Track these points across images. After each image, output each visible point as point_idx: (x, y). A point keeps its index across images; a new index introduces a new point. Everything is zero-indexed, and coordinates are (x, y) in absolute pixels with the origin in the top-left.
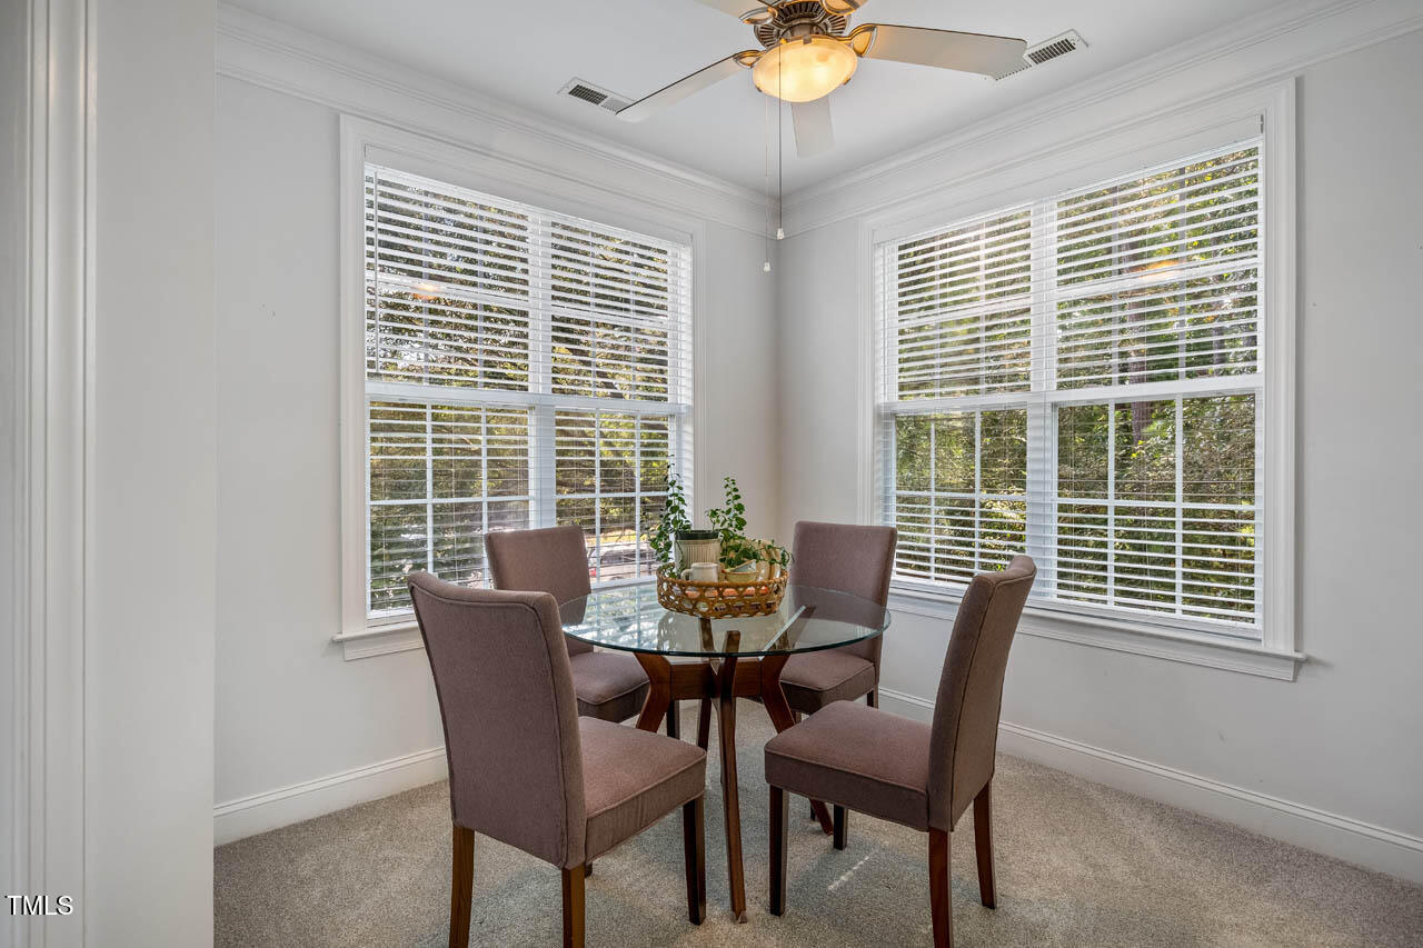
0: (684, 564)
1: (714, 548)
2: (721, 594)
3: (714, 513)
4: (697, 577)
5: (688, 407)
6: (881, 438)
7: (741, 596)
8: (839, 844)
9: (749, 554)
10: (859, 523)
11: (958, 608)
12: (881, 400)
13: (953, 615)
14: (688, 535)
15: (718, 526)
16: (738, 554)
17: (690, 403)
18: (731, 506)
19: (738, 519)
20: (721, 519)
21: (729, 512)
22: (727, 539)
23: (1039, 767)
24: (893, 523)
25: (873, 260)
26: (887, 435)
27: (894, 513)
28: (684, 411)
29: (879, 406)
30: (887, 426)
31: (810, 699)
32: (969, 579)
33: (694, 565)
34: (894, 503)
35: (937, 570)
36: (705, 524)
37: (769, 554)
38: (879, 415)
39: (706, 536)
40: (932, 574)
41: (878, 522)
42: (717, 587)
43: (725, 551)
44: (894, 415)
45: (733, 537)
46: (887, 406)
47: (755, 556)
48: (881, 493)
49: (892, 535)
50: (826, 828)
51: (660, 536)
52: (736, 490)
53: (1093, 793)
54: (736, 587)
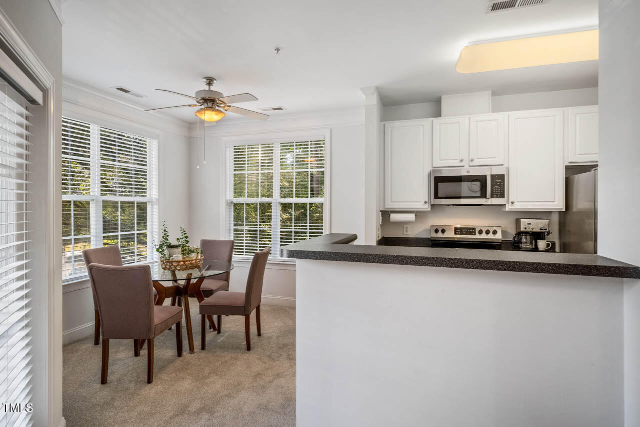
0: (170, 256)
1: (180, 250)
2: (184, 263)
3: (178, 239)
4: (176, 259)
5: (156, 199)
6: (228, 210)
7: (191, 264)
8: (219, 332)
9: (191, 251)
10: (221, 239)
11: (251, 263)
12: (228, 198)
13: (249, 265)
14: (170, 247)
15: (180, 243)
16: (186, 251)
17: (157, 197)
18: (183, 236)
19: (186, 240)
20: (181, 241)
21: (183, 238)
22: (183, 247)
23: (273, 306)
24: (232, 238)
25: (226, 151)
26: (230, 209)
27: (232, 235)
28: (154, 200)
29: (227, 200)
30: (230, 206)
31: (209, 293)
32: (254, 254)
33: (174, 256)
34: (232, 232)
35: (246, 252)
36: (176, 243)
37: (196, 250)
38: (227, 203)
39: (177, 246)
40: (244, 253)
41: (227, 238)
42: (183, 262)
43: (182, 251)
44: (232, 202)
45: (186, 246)
46: (230, 200)
47: (193, 252)
48: (228, 228)
49: (233, 242)
50: (215, 329)
51: (160, 247)
52: (184, 231)
53: (287, 309)
54: (189, 261)
